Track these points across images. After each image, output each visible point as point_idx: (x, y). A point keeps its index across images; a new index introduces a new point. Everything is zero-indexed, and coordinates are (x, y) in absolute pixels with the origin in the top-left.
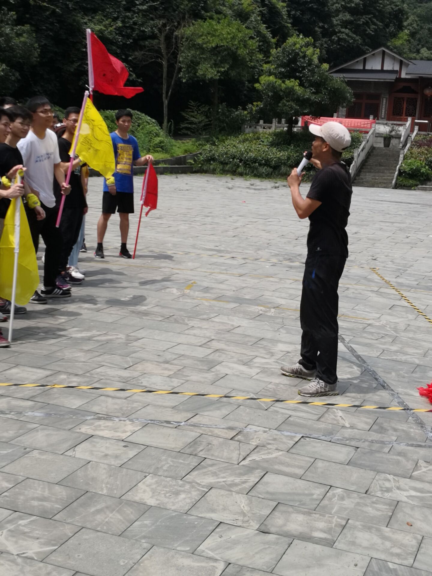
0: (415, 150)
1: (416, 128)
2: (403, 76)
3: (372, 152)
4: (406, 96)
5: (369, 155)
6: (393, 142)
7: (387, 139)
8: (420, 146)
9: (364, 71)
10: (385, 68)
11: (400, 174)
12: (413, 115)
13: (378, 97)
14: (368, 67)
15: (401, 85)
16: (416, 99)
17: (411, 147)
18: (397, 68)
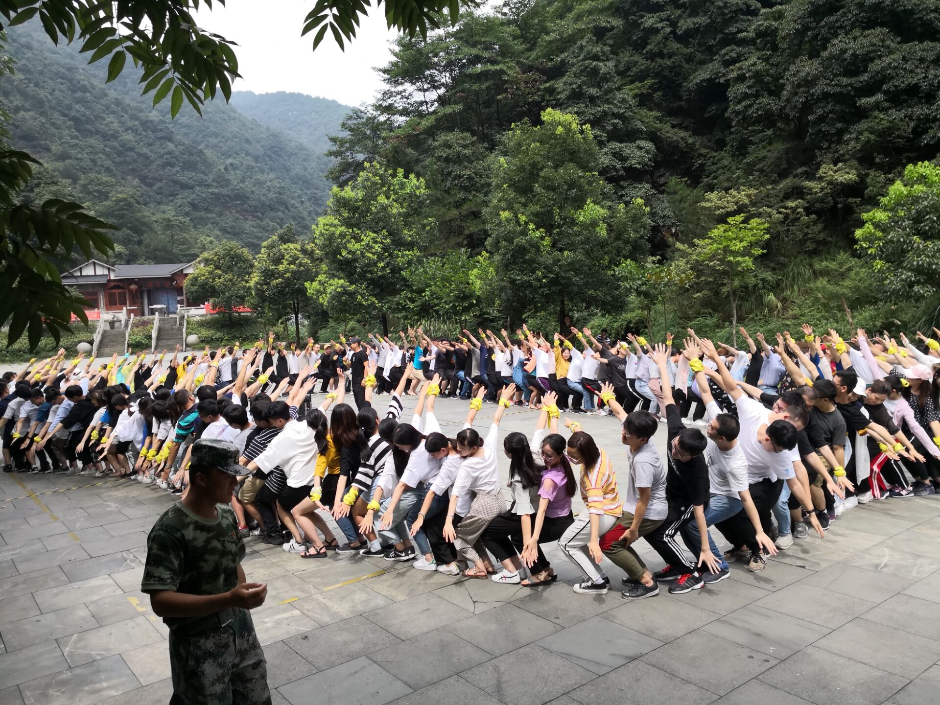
0: (135, 329)
1: (132, 315)
2: (112, 277)
3: (104, 335)
4: (117, 291)
5: (103, 336)
6: (117, 324)
7: (112, 324)
8: (137, 327)
9: (81, 276)
10: (98, 273)
11: (129, 346)
12: (125, 304)
13: (96, 294)
14: (84, 273)
15: (112, 284)
16: (125, 294)
17: (132, 328)
18: (106, 272)
